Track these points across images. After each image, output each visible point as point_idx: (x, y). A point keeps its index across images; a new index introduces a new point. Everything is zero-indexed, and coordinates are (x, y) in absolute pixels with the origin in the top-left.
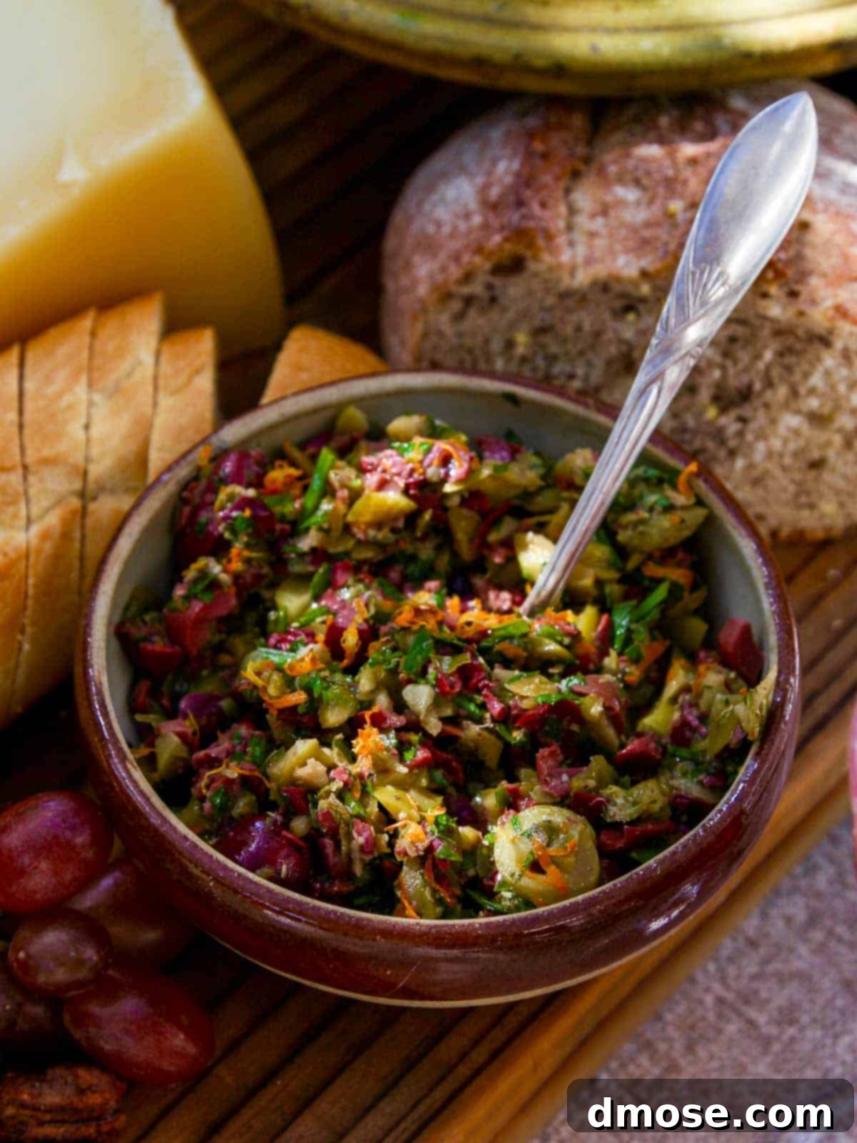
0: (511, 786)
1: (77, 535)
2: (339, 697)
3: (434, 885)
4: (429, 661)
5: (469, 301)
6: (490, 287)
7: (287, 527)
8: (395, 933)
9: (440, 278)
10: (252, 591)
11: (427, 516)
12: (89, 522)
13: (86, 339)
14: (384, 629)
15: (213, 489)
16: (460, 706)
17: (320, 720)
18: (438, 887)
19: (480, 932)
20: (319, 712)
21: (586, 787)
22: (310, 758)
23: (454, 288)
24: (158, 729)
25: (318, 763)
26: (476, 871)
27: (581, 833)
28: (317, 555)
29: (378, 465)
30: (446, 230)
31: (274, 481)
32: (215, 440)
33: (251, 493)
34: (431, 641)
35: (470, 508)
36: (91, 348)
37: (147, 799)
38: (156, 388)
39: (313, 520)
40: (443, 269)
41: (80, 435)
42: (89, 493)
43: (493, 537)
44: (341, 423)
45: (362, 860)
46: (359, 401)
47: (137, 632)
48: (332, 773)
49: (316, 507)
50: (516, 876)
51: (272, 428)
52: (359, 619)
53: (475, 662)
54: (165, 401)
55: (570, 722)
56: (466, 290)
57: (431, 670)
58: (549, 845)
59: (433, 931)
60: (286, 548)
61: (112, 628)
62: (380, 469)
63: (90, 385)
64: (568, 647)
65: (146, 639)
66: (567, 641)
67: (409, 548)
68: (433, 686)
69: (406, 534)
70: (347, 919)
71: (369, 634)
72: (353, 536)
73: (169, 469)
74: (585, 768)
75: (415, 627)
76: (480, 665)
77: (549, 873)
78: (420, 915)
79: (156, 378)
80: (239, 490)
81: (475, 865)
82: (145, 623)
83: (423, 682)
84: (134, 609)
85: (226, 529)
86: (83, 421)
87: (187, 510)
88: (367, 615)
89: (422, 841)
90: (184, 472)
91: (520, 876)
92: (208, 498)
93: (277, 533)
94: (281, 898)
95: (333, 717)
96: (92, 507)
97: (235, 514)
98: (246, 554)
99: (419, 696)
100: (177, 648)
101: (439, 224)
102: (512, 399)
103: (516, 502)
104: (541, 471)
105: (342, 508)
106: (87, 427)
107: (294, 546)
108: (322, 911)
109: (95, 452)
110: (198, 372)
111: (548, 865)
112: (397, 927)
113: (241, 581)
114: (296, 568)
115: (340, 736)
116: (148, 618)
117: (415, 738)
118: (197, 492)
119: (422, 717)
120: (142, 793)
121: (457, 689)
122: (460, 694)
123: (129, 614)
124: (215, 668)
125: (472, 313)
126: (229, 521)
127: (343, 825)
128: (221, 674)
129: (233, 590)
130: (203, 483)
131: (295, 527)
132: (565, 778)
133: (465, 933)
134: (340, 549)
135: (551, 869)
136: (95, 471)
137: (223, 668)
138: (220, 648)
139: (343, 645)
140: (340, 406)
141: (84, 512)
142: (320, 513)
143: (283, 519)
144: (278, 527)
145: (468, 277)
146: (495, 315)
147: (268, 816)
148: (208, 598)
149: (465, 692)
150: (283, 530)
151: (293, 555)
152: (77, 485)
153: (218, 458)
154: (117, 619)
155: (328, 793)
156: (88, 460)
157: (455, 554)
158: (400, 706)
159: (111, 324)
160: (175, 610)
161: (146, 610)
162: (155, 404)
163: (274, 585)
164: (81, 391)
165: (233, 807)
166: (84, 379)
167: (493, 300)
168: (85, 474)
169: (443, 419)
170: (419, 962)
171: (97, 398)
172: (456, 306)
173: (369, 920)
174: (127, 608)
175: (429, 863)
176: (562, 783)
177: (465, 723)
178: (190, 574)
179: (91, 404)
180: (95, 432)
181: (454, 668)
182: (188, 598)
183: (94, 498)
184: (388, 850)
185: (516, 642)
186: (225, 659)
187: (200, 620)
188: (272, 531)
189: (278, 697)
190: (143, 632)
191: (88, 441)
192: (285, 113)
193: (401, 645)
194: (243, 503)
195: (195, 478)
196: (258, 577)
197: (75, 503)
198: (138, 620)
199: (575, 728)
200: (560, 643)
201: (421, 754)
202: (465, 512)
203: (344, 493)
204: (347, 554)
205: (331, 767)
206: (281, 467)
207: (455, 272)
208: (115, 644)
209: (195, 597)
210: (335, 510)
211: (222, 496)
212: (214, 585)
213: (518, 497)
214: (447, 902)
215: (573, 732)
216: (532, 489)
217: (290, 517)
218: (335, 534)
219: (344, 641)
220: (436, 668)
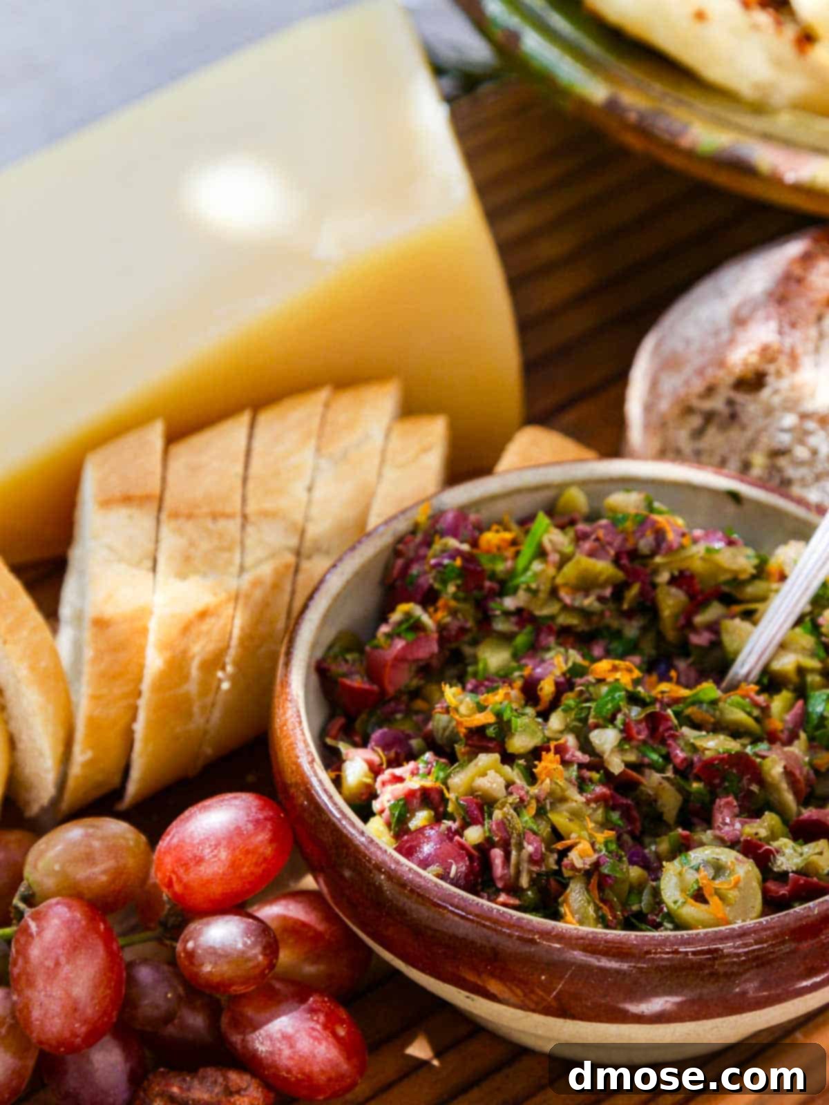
0: (686, 833)
1: (288, 588)
2: (526, 727)
3: (597, 902)
4: (618, 710)
5: (709, 417)
6: (730, 403)
7: (496, 586)
8: (554, 933)
9: (682, 392)
10: (454, 645)
11: (635, 590)
12: (301, 578)
13: (319, 409)
14: (578, 680)
15: (428, 543)
16: (644, 755)
17: (507, 746)
18: (601, 905)
19: (635, 942)
20: (506, 740)
21: (756, 834)
22: (490, 769)
23: (696, 403)
24: (347, 754)
25: (498, 775)
26: (641, 907)
27: (747, 873)
28: (522, 616)
29: (592, 533)
30: (695, 347)
31: (489, 542)
32: (435, 502)
33: (465, 547)
34: (623, 693)
35: (679, 586)
36: (323, 417)
37: (331, 797)
38: (383, 461)
39: (523, 579)
40: (687, 383)
41: (303, 495)
42: (305, 551)
43: (699, 619)
44: (562, 501)
45: (530, 872)
46: (583, 484)
47: (338, 669)
48: (511, 788)
49: (526, 569)
50: (679, 903)
51: (494, 498)
52: (558, 672)
53: (663, 712)
54: (390, 473)
55: (751, 781)
56: (708, 405)
57: (620, 717)
58: (714, 879)
59: (590, 936)
60: (492, 605)
61: (313, 664)
62: (593, 537)
63: (318, 450)
64: (757, 719)
65: (345, 675)
66: (756, 712)
67: (615, 624)
68: (622, 731)
69: (611, 605)
70: (509, 917)
71: (564, 686)
72: (559, 600)
73: (387, 522)
74: (758, 820)
75: (610, 679)
76: (668, 715)
77: (711, 903)
78: (581, 922)
79: (383, 452)
80: (453, 543)
81: (640, 902)
82: (346, 661)
83: (610, 726)
84: (336, 649)
85: (435, 579)
86: (307, 482)
87: (400, 562)
88: (565, 668)
89: (589, 856)
90: (402, 526)
91: (684, 903)
92: (422, 551)
93: (485, 592)
94: (447, 892)
95: (520, 743)
96: (306, 565)
97: (446, 561)
98: (453, 603)
99: (606, 739)
100: (375, 687)
101: (688, 342)
102: (735, 497)
103: (726, 589)
104: (755, 561)
105: (551, 571)
106: (310, 489)
107: (501, 604)
108: (485, 907)
109: (315, 511)
110: (426, 450)
111: (711, 895)
112: (556, 930)
113: (445, 633)
114: (501, 626)
115: (522, 762)
116: (349, 657)
117: (595, 776)
118: (412, 546)
119: (606, 756)
120: (326, 791)
121: (642, 737)
122: (644, 742)
123: (331, 653)
124: (409, 712)
125: (712, 431)
126: (440, 569)
127: (515, 835)
128: (415, 718)
129: (435, 636)
130: (419, 537)
131: (504, 586)
132: (738, 826)
133: (621, 943)
134: (545, 612)
135: (714, 900)
136: (313, 531)
137: (417, 712)
138: (416, 694)
139: (539, 693)
140: (563, 486)
141: (297, 570)
142: (529, 573)
143: (493, 576)
144: (487, 584)
145: (710, 391)
146: (734, 434)
147: (444, 823)
148: (410, 637)
149: (650, 742)
150: (491, 590)
151: (498, 612)
152: (293, 542)
153: (436, 517)
154: (319, 654)
155: (503, 805)
156: (307, 518)
157: (660, 636)
158: (586, 745)
159: (346, 399)
160: (377, 647)
161: (349, 650)
162: (380, 475)
163: (475, 643)
164: (307, 456)
165: (410, 819)
166: (313, 442)
167: (733, 417)
168: (303, 533)
169: (662, 502)
170: (573, 968)
171: (324, 463)
172: (696, 421)
173: (529, 922)
174: (330, 647)
175: (594, 880)
176: (734, 830)
177: (647, 771)
178: (396, 616)
179: (316, 469)
180: (318, 494)
181: (643, 715)
182: (390, 636)
183: (309, 557)
184: (555, 867)
185: (705, 706)
186: (419, 704)
187: (400, 659)
188: (481, 587)
189: (469, 716)
190: (344, 668)
191: (309, 502)
192: (548, 249)
193: (594, 696)
194: (456, 553)
195: (413, 532)
196: (462, 630)
197: (290, 558)
198: (340, 658)
199: (755, 788)
200: (749, 714)
201: (599, 789)
202: (674, 590)
203: (554, 557)
204: (552, 618)
205: (509, 784)
206: (497, 531)
207: (698, 385)
208: (314, 678)
209: (399, 635)
210: (543, 571)
211: (437, 546)
212: (417, 627)
213: (727, 583)
214: (609, 920)
215: (752, 792)
216: (743, 576)
217: (501, 576)
218: (542, 595)
219: (541, 689)
220: (625, 714)
